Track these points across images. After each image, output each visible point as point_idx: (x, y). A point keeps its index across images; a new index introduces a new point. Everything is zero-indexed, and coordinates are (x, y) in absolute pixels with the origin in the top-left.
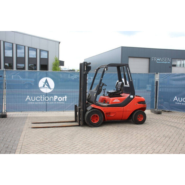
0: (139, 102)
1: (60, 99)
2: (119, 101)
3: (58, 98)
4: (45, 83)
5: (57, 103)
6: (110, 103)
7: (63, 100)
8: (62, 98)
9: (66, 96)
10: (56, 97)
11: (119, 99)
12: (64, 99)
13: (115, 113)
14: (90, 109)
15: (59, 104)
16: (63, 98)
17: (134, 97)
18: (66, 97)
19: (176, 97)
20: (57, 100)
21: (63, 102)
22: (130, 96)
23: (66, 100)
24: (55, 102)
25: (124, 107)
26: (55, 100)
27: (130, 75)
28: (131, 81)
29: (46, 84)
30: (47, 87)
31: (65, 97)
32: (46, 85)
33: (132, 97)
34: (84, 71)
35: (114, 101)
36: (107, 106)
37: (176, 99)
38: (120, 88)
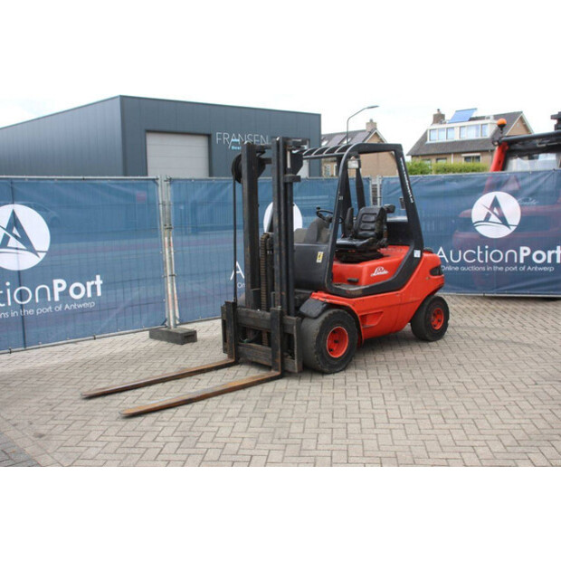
1: (77, 291)
2: (385, 272)
3: (68, 288)
4: (9, 228)
5: (67, 306)
7: (89, 295)
8: (86, 286)
9: (98, 277)
10: (60, 285)
11: (386, 267)
12: (94, 287)
13: (381, 312)
14: (319, 311)
15: (74, 313)
16: (89, 284)
17: (422, 255)
18: (99, 282)
19: (441, 249)
20: (65, 295)
21: (90, 300)
22: (412, 254)
23: (99, 293)
24: (58, 303)
25: (402, 291)
29: (15, 231)
30: (21, 246)
31: (95, 279)
32: (16, 237)
33: (417, 254)
35: (374, 274)
36: (360, 293)
37: (441, 254)
38: (372, 230)
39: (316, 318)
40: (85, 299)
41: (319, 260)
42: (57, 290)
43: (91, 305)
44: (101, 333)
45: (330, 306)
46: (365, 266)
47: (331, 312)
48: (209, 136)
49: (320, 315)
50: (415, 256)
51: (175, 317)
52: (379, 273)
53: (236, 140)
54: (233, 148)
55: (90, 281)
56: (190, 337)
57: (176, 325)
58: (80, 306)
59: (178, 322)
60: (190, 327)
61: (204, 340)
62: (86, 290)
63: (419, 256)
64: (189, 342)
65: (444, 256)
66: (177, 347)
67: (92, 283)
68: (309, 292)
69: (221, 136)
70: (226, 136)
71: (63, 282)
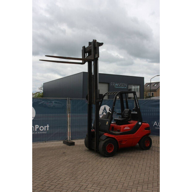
0: (146, 129)
1: (42, 128)
2: (129, 128)
5: (38, 133)
6: (121, 131)
7: (45, 130)
9: (48, 125)
10: (37, 127)
11: (129, 127)
12: (46, 128)
13: (127, 140)
14: (105, 138)
15: (40, 134)
16: (45, 127)
17: (142, 124)
18: (48, 126)
19: (156, 122)
20: (38, 129)
21: (45, 131)
22: (138, 123)
23: (48, 130)
24: (36, 132)
25: (134, 134)
26: (36, 130)
27: (138, 102)
28: (139, 108)
31: (47, 126)
33: (140, 123)
34: (97, 99)
35: (125, 129)
37: (155, 124)
38: (127, 115)
39: (104, 140)
40: (44, 131)
41: (107, 124)
42: (36, 128)
43: (46, 133)
44: (48, 141)
45: (108, 137)
46: (122, 126)
47: (108, 139)
48: (109, 84)
49: (105, 140)
50: (139, 124)
51: (70, 138)
52: (126, 129)
53: (117, 85)
54: (116, 87)
55: (45, 126)
56: (73, 144)
57: (70, 140)
58: (42, 133)
59: (70, 139)
60: (74, 141)
61: (77, 145)
62: (44, 128)
63: (141, 124)
64: (72, 145)
65: (156, 124)
66: (68, 146)
67: (46, 126)
68: (103, 133)
69: (112, 84)
70: (114, 84)
71: (38, 126)
